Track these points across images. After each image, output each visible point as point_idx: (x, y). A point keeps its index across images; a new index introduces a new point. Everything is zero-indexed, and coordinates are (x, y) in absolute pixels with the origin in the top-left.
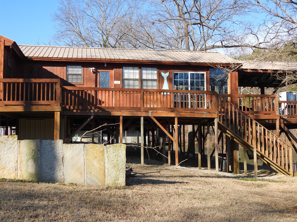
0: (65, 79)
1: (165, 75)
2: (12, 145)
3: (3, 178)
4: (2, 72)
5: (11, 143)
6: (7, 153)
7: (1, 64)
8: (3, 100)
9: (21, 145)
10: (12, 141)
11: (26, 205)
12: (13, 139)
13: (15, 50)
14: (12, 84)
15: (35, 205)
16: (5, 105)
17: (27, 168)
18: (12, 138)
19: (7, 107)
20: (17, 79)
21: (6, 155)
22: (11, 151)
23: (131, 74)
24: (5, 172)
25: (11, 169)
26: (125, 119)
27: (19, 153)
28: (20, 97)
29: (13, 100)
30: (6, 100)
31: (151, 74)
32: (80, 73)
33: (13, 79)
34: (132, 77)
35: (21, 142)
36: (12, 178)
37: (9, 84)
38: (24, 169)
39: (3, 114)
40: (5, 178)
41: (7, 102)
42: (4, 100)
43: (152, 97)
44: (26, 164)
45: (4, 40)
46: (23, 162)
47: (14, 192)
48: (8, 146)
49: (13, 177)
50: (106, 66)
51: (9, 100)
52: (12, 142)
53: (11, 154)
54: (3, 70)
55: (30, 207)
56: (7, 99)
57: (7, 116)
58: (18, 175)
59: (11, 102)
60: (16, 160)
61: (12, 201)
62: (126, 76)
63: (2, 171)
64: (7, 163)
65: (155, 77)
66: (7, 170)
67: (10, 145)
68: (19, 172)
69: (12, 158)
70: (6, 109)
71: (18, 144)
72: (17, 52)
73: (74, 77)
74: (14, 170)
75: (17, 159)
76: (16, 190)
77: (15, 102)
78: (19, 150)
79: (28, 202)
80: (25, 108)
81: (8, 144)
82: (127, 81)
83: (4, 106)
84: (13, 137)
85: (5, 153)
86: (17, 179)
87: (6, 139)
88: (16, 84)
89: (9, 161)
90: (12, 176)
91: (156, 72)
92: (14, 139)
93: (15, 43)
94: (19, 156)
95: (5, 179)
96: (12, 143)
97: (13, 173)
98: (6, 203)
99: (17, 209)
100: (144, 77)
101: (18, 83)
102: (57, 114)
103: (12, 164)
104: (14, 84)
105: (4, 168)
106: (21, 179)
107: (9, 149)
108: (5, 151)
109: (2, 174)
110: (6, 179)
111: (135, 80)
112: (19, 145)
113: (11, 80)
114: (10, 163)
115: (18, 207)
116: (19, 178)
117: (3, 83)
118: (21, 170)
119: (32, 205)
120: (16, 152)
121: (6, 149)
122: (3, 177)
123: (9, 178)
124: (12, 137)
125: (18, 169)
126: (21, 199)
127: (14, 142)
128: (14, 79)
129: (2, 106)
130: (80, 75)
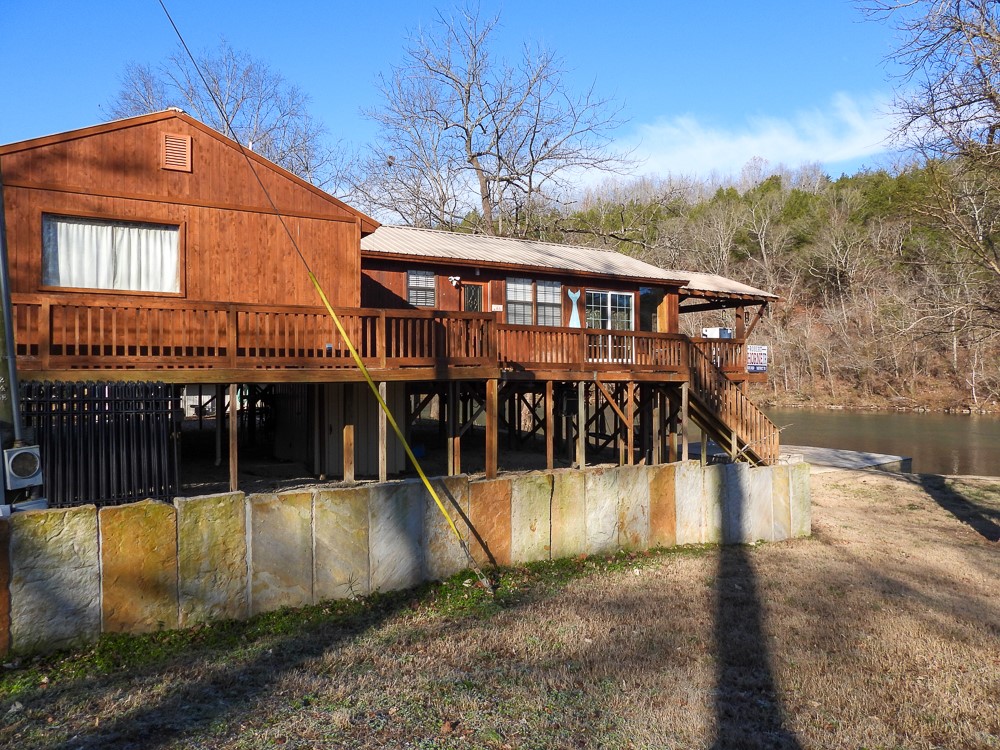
0: (404, 298)
1: (574, 296)
4: (358, 289)
7: (357, 272)
9: (705, 477)
10: (695, 472)
16: (401, 366)
17: (713, 520)
21: (689, 498)
23: (519, 291)
25: (695, 525)
26: (557, 384)
28: (426, 348)
31: (551, 294)
32: (432, 285)
34: (520, 298)
35: (706, 473)
36: (697, 542)
41: (403, 359)
43: (554, 338)
44: (711, 512)
45: (361, 220)
46: (708, 509)
48: (691, 482)
50: (478, 274)
51: (414, 355)
53: (695, 496)
58: (703, 534)
59: (411, 361)
60: (700, 507)
62: (511, 297)
63: (685, 529)
65: (558, 300)
67: (693, 480)
73: (421, 294)
74: (698, 526)
77: (418, 360)
78: (703, 488)
80: (438, 372)
81: (690, 479)
82: (513, 306)
83: (400, 369)
87: (687, 468)
90: (696, 538)
91: (558, 290)
94: (703, 500)
96: (695, 476)
100: (541, 299)
102: (492, 384)
107: (692, 487)
109: (685, 536)
111: (524, 303)
114: (693, 513)
118: (707, 525)
120: (700, 493)
122: (685, 542)
129: (395, 368)
130: (433, 290)
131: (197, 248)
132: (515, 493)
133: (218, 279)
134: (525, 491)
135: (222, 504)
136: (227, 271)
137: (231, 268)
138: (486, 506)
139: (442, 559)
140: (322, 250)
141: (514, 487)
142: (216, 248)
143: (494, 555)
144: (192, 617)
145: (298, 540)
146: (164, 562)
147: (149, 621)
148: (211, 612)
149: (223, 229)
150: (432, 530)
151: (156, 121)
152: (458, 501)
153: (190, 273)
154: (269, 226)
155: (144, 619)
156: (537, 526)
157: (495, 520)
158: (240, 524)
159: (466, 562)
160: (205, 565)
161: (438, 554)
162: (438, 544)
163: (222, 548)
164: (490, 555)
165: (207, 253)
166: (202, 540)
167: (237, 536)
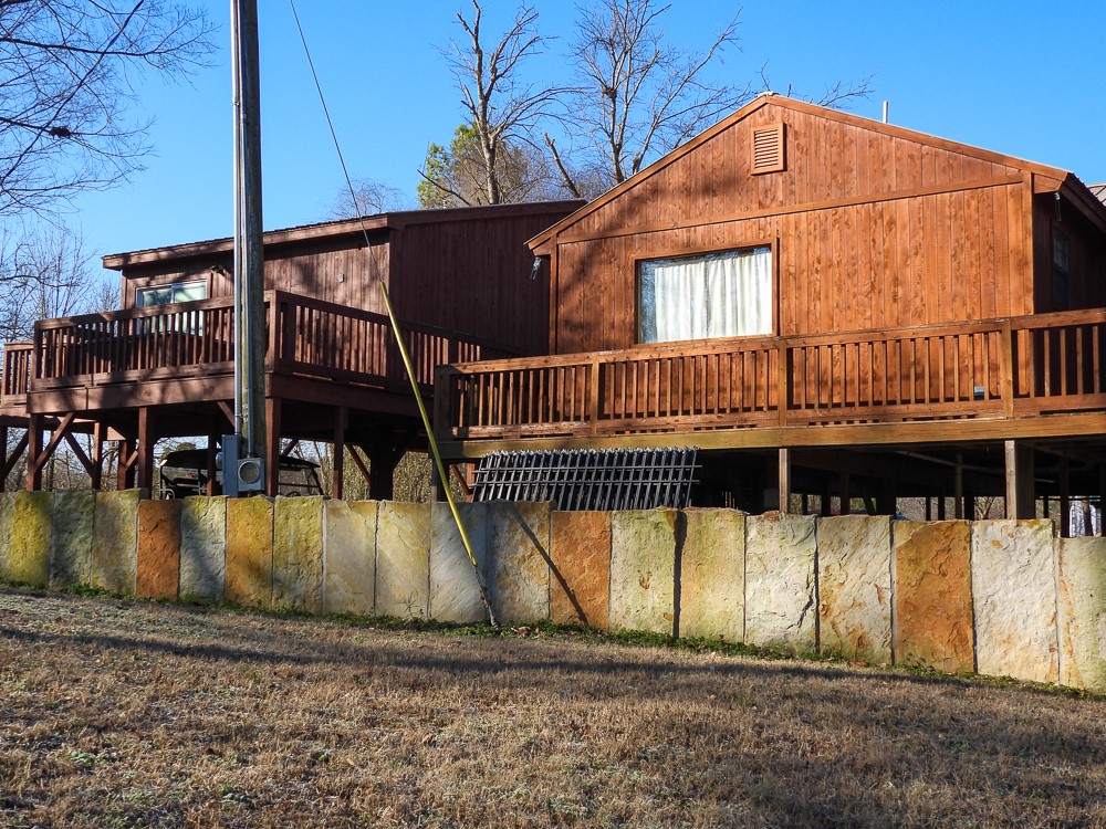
2: (1033, 554)
3: (1004, 678)
4: (1028, 291)
5: (1029, 547)
6: (1017, 584)
7: (1027, 263)
8: (1032, 394)
9: (1066, 555)
10: (1033, 542)
11: (1051, 779)
12: (1036, 533)
13: (1077, 203)
14: (1063, 332)
15: (1086, 785)
16: (1042, 413)
17: (1095, 645)
18: (1031, 531)
19: (1050, 418)
20: (1081, 311)
21: (1014, 590)
22: (1031, 578)
24: (1012, 656)
25: (1035, 646)
27: (1061, 585)
29: (1072, 390)
30: (1043, 395)
33: (1067, 313)
35: (1066, 546)
36: (1041, 680)
37: (1054, 331)
38: (1083, 648)
39: (1039, 444)
40: (1013, 677)
41: (1047, 401)
42: (1036, 396)
44: (1088, 629)
45: (1033, 175)
46: (1079, 621)
47: (1022, 728)
48: (1020, 560)
49: (1043, 677)
52: (1031, 545)
53: (1033, 590)
54: (1032, 286)
55: (1062, 786)
56: (1047, 389)
57: (1059, 453)
58: (1063, 669)
59: (1064, 401)
60: (1052, 614)
61: (1001, 757)
63: (1003, 648)
64: (1020, 622)
66: (1018, 647)
67: (1026, 556)
68: (1065, 660)
69: (1038, 606)
70: (1046, 427)
71: (1057, 553)
72: (1087, 213)
74: (1046, 648)
75: (1054, 610)
76: (1030, 723)
77: (1077, 401)
78: (1061, 575)
79: (1063, 770)
81: (1017, 553)
83: (1039, 417)
84: (1036, 527)
85: (1010, 583)
86: (1057, 684)
87: (1010, 531)
88: (1079, 331)
89: (1025, 615)
90: (1038, 673)
92: (1041, 533)
93: (1071, 177)
94: (1060, 599)
95: (1012, 680)
96: (1034, 548)
97: (1042, 658)
98: (977, 763)
99: (1011, 787)
101: (1087, 328)
103: (1038, 628)
104: (1071, 330)
105: (1008, 640)
106: (1073, 685)
107: (1022, 570)
108: (1008, 578)
109: (1003, 662)
110: (1015, 682)
112: (1061, 558)
113: (1061, 318)
114: (1030, 621)
115: (1017, 781)
116: (1064, 681)
117: (1031, 330)
118: (1071, 652)
119: (1075, 784)
120: (1051, 583)
121: (1012, 570)
122: (1005, 673)
123: (1029, 679)
124: (1031, 527)
125: (1061, 649)
126: (1037, 757)
127: (1040, 546)
128: (1070, 313)
129: (1030, 417)
131: (792, 270)
132: (616, 532)
133: (818, 307)
134: (632, 531)
135: (305, 505)
136: (830, 295)
137: (835, 289)
138: (574, 543)
139: (513, 599)
140: (968, 238)
141: (614, 522)
142: (816, 265)
143: (585, 610)
144: (281, 602)
145: (363, 548)
146: (264, 549)
147: (252, 597)
148: (294, 602)
149: (824, 237)
150: (501, 561)
151: (745, 117)
152: (535, 531)
153: (783, 306)
154: (886, 218)
155: (249, 595)
156: (652, 583)
157: (586, 563)
158: (319, 526)
159: (545, 611)
160: (291, 559)
161: (508, 592)
162: (508, 580)
163: (304, 544)
164: (579, 609)
165: (805, 274)
166: (290, 535)
167: (316, 536)
